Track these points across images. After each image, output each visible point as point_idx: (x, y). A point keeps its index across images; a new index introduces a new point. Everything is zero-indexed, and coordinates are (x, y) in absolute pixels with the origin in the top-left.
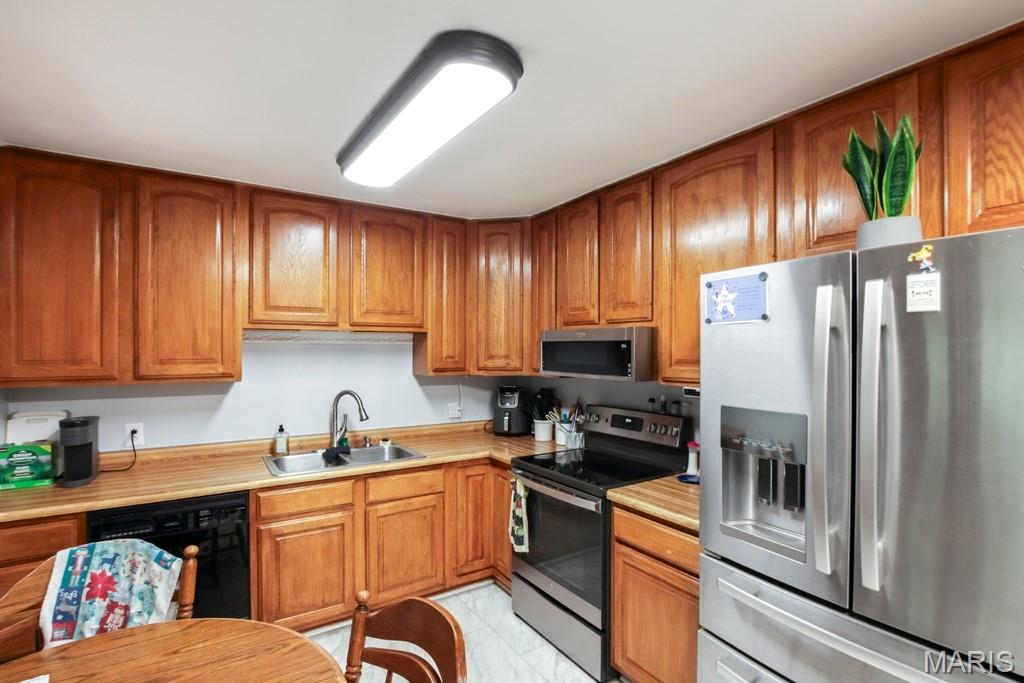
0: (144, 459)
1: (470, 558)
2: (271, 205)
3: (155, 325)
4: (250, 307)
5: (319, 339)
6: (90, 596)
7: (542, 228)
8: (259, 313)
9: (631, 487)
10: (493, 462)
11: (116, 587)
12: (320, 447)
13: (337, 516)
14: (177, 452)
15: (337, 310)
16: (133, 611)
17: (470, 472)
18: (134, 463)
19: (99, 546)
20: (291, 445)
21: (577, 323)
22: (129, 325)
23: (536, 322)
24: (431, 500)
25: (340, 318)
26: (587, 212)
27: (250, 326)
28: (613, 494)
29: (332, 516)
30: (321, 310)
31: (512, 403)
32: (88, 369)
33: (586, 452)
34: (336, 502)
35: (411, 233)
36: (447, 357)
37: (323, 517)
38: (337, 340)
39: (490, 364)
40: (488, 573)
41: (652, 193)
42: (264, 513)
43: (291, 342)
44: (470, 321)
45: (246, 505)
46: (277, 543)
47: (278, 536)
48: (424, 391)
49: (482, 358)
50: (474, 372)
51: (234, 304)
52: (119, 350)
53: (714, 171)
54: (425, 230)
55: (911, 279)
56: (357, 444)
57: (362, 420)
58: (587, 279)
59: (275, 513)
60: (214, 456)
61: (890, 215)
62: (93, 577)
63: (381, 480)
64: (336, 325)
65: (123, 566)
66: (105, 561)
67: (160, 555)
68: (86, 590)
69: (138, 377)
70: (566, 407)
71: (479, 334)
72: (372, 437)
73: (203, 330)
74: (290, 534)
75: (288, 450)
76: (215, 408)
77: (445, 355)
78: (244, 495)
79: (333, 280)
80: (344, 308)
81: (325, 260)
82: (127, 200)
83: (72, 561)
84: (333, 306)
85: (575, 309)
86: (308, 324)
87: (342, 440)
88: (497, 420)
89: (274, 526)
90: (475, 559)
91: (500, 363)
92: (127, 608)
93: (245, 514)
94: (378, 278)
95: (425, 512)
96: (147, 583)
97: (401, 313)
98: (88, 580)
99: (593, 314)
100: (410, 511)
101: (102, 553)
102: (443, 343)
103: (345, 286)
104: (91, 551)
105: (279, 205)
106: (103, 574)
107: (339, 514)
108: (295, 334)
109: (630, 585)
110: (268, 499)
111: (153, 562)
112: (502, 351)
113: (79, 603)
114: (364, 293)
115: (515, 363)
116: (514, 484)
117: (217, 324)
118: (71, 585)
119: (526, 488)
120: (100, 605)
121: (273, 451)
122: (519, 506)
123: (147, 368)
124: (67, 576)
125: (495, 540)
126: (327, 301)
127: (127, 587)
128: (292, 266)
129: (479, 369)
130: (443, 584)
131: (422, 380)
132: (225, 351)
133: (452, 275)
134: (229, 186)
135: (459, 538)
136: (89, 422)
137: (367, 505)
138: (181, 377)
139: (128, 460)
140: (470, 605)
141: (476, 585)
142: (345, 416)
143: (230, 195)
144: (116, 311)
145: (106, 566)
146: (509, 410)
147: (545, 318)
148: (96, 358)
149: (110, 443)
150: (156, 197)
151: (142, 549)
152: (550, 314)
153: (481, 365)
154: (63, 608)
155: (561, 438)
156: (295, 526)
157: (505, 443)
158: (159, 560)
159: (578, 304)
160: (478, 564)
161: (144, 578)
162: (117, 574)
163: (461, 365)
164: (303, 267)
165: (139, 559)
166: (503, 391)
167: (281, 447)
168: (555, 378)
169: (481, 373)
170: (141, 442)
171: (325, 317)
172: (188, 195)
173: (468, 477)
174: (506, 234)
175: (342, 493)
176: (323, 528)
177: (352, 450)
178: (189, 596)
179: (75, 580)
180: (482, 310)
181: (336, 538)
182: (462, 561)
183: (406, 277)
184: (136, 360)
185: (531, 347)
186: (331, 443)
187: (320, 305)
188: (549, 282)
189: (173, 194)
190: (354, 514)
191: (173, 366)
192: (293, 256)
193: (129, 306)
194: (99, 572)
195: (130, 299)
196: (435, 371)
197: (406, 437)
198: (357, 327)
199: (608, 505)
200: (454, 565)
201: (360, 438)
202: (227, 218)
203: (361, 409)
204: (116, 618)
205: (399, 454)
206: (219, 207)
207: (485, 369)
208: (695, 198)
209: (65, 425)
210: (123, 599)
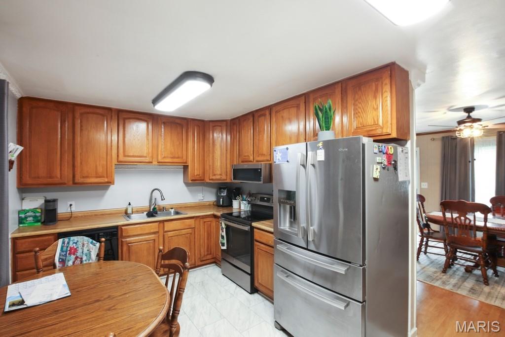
0: (75, 215)
1: (206, 254)
2: (125, 117)
3: (81, 163)
4: (118, 156)
5: (145, 168)
6: (69, 254)
7: (234, 124)
8: (121, 158)
9: (262, 222)
10: (215, 216)
11: (78, 251)
12: (145, 211)
13: (152, 236)
14: (88, 213)
15: (152, 157)
16: (84, 259)
17: (205, 220)
18: (71, 217)
19: (72, 238)
20: (133, 210)
21: (246, 162)
22: (71, 163)
23: (232, 160)
24: (189, 231)
25: (153, 160)
26: (249, 119)
27: (118, 163)
28: (254, 224)
29: (151, 236)
30: (146, 157)
31: (224, 194)
32: (56, 180)
33: (252, 212)
34: (152, 231)
35: (181, 126)
36: (197, 175)
37: (147, 237)
38: (152, 168)
39: (214, 177)
40: (213, 260)
41: (270, 114)
42: (124, 235)
43: (133, 169)
44: (206, 161)
45: (117, 231)
46: (129, 246)
47: (130, 243)
48: (188, 189)
49: (211, 175)
50: (208, 181)
51: (111, 155)
52: (67, 172)
53: (288, 108)
54: (187, 125)
55: (318, 151)
56: (160, 210)
57: (162, 200)
58: (249, 145)
59: (128, 234)
60: (103, 215)
61: (326, 130)
62: (70, 248)
63: (170, 222)
64: (152, 163)
65: (80, 245)
66: (74, 243)
67: (92, 241)
68: (68, 252)
69: (74, 183)
70: (244, 194)
71: (210, 166)
72: (167, 207)
73: (100, 165)
74: (134, 243)
75: (132, 212)
76: (103, 196)
77: (196, 174)
78: (117, 227)
79: (150, 144)
80: (155, 156)
81: (147, 137)
82: (70, 115)
83: (64, 243)
84: (150, 155)
85: (245, 156)
86: (140, 162)
87: (154, 209)
88: (218, 201)
89: (128, 239)
90: (207, 255)
91: (218, 177)
92: (81, 259)
93: (116, 235)
94: (169, 145)
95: (187, 235)
96: (88, 250)
97: (178, 158)
98: (69, 249)
99: (251, 158)
100: (182, 235)
101: (73, 240)
102: (195, 169)
103: (155, 147)
104: (69, 239)
105: (129, 116)
106: (73, 247)
107: (153, 236)
108: (135, 166)
109: (259, 256)
110: (126, 229)
111: (90, 244)
112: (219, 172)
113: (66, 256)
114: (163, 150)
115: (224, 177)
116: (221, 223)
117: (105, 163)
118: (64, 250)
119: (225, 224)
120: (73, 257)
121: (126, 213)
122: (223, 231)
123: (78, 180)
124: (62, 247)
125: (216, 247)
126: (148, 153)
127: (81, 252)
128: (134, 139)
129: (210, 180)
130: (195, 264)
131: (187, 184)
132: (108, 173)
133: (199, 142)
134: (109, 110)
135: (201, 247)
136: (55, 201)
137: (164, 232)
138: (91, 183)
139: (69, 216)
140: (206, 272)
141: (208, 266)
142: (156, 199)
143: (110, 113)
144: (66, 158)
145: (74, 245)
146: (223, 196)
147: (235, 159)
148: (59, 176)
149: (62, 209)
150: (82, 114)
151: (86, 239)
152: (237, 157)
153: (211, 178)
154: (61, 257)
155: (243, 207)
156: (136, 240)
157: (221, 209)
158: (92, 243)
159: (246, 155)
160: (209, 257)
161: (87, 249)
162: (78, 247)
163: (203, 178)
164: (138, 140)
165: (85, 243)
166: (220, 188)
167: (129, 211)
168: (239, 183)
169: (211, 181)
170: (74, 209)
171: (147, 160)
172: (94, 113)
173: (205, 222)
174: (220, 126)
175: (154, 227)
176: (146, 241)
177: (158, 212)
178: (102, 255)
179: (65, 249)
180: (211, 156)
181: (152, 245)
182: (202, 255)
183: (180, 143)
184: (74, 177)
185: (230, 171)
186: (150, 209)
187: (145, 155)
188: (237, 146)
189: (88, 113)
190: (159, 236)
191: (88, 179)
192: (134, 136)
193: (71, 156)
194: (72, 246)
195: (71, 153)
196: (192, 180)
197: (181, 207)
198: (160, 163)
199: (252, 228)
200: (199, 257)
201: (161, 208)
202: (109, 121)
203: (162, 196)
204: (78, 261)
205: (177, 213)
206: (105, 118)
207: (212, 180)
208: (282, 117)
209: (47, 201)
210: (80, 256)
